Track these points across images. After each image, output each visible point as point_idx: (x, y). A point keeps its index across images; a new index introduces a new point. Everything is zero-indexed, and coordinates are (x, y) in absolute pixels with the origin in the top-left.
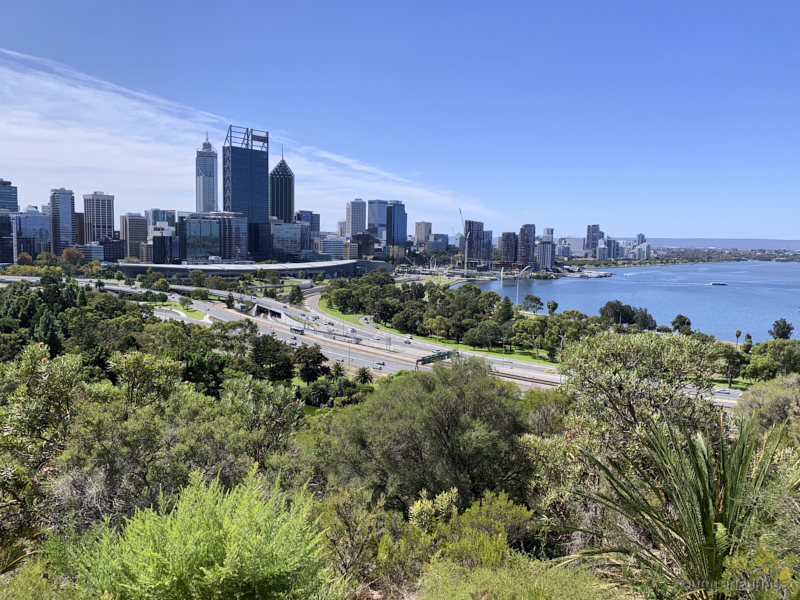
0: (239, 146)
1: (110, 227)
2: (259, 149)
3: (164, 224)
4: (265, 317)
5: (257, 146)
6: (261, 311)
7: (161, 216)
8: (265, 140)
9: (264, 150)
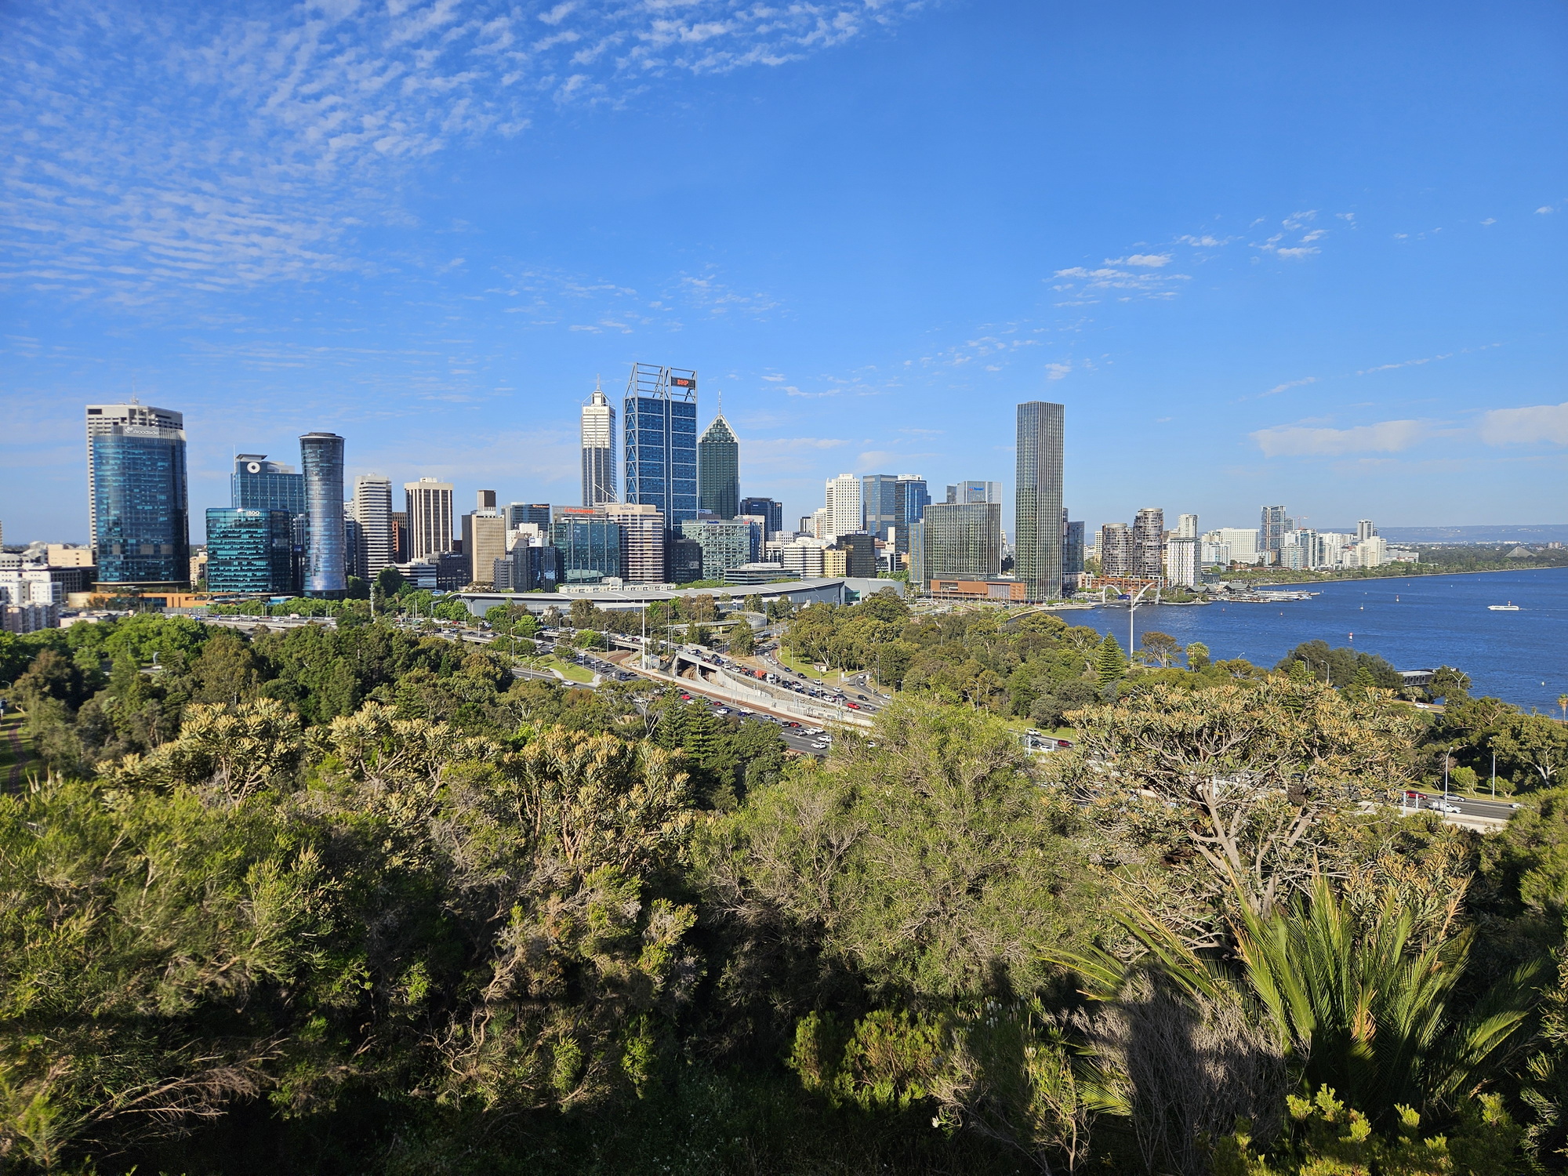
0: (651, 397)
1: (446, 534)
2: (681, 399)
3: (529, 528)
4: (691, 676)
5: (678, 395)
6: (684, 665)
7: (526, 515)
8: (691, 384)
9: (690, 400)
